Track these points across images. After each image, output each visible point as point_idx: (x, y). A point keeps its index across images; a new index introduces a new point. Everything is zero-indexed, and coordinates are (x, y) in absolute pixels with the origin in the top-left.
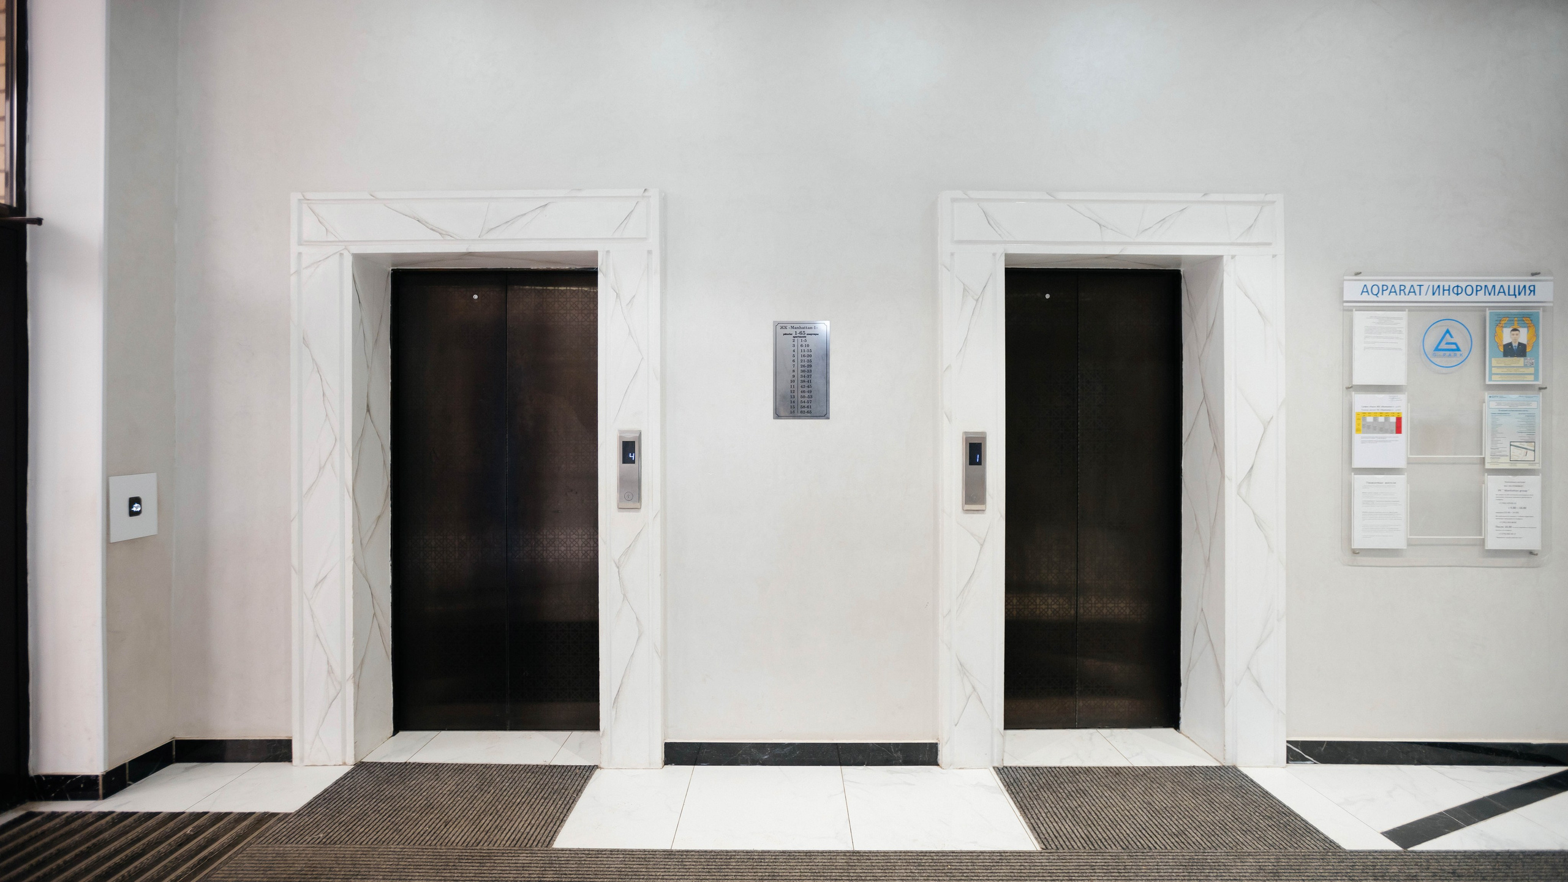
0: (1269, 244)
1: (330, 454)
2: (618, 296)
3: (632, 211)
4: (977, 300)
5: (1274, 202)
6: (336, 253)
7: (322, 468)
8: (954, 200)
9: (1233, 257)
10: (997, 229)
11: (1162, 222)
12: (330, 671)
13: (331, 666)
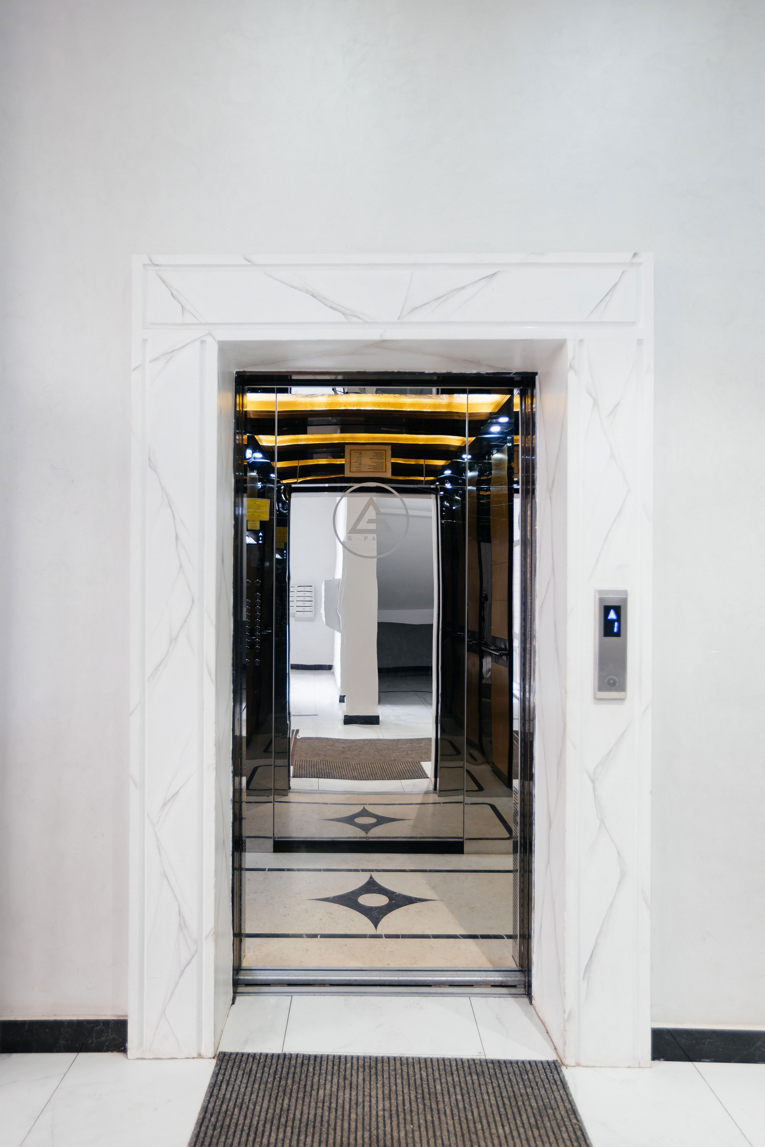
1: (185, 621)
2: (595, 403)
3: (616, 284)
6: (196, 340)
7: (173, 640)
12: (183, 925)
13: (183, 918)
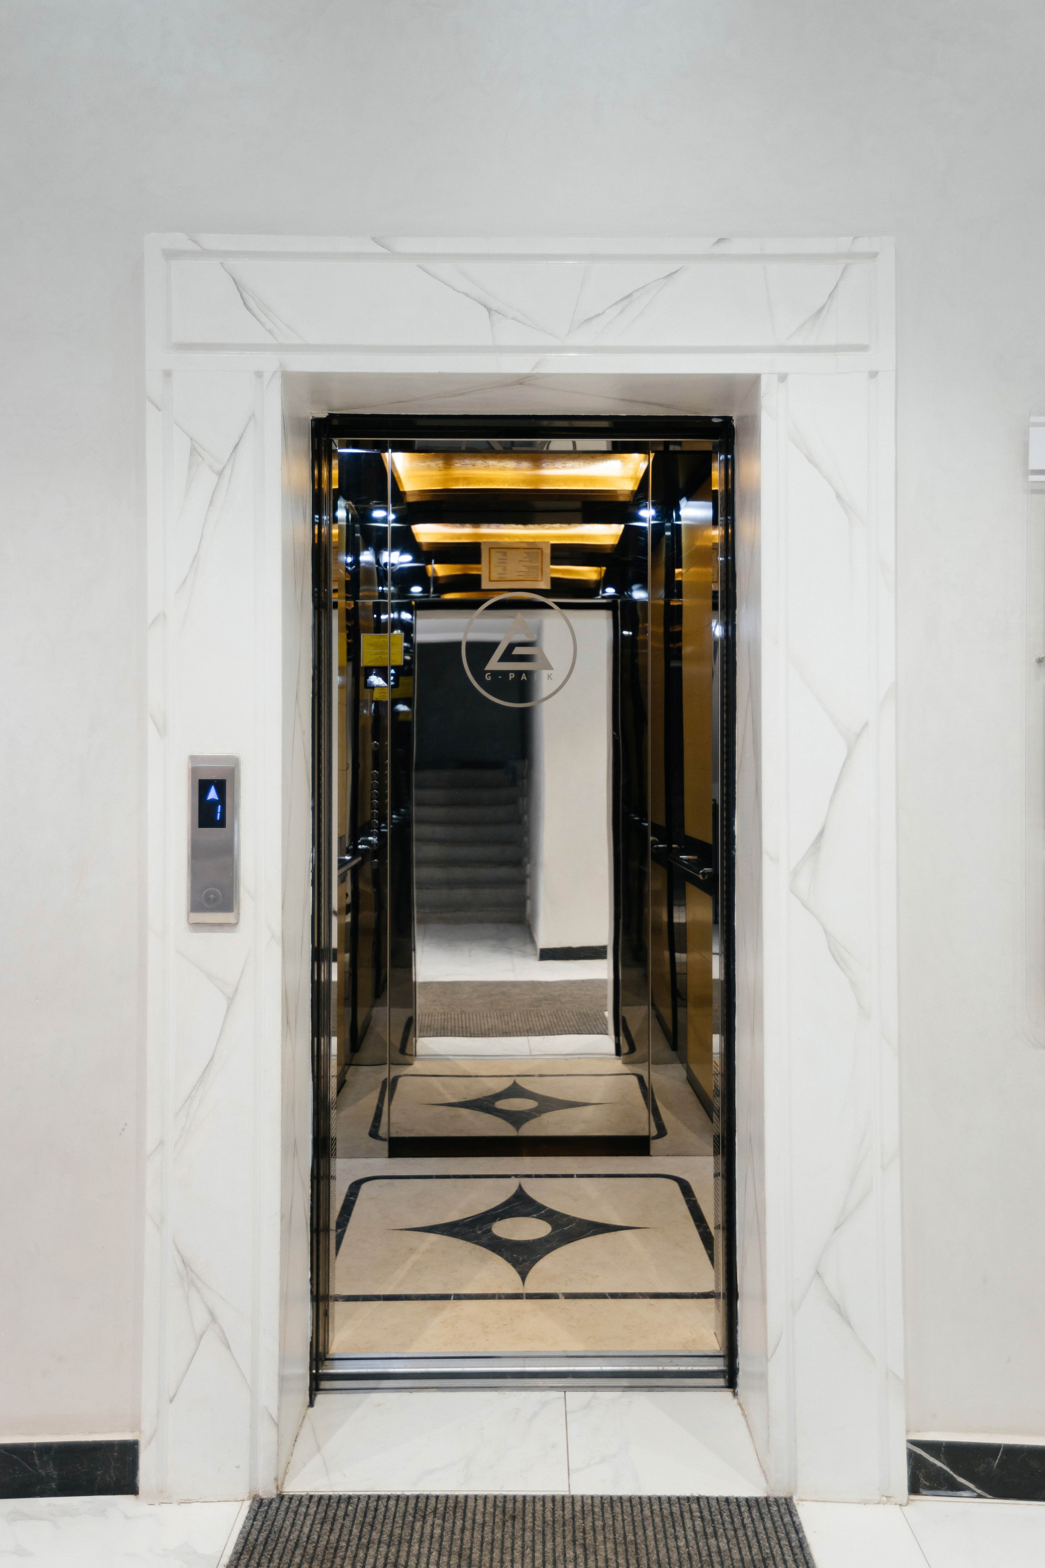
0: (864, 348)
4: (220, 474)
5: (874, 256)
8: (171, 255)
9: (783, 378)
10: (264, 319)
11: (625, 302)
